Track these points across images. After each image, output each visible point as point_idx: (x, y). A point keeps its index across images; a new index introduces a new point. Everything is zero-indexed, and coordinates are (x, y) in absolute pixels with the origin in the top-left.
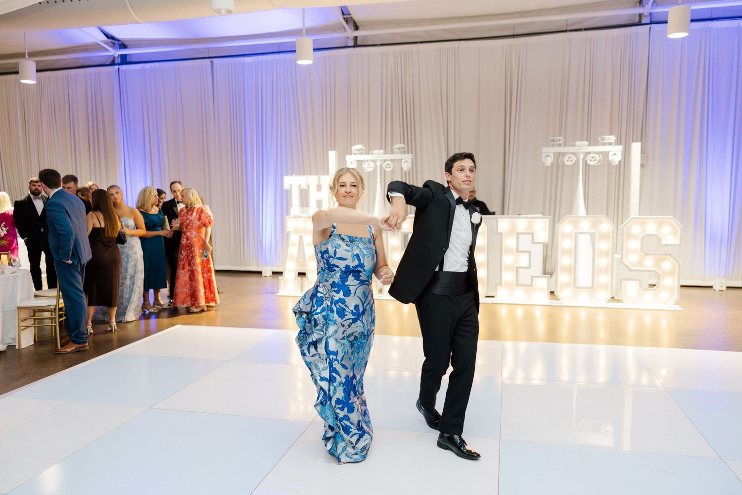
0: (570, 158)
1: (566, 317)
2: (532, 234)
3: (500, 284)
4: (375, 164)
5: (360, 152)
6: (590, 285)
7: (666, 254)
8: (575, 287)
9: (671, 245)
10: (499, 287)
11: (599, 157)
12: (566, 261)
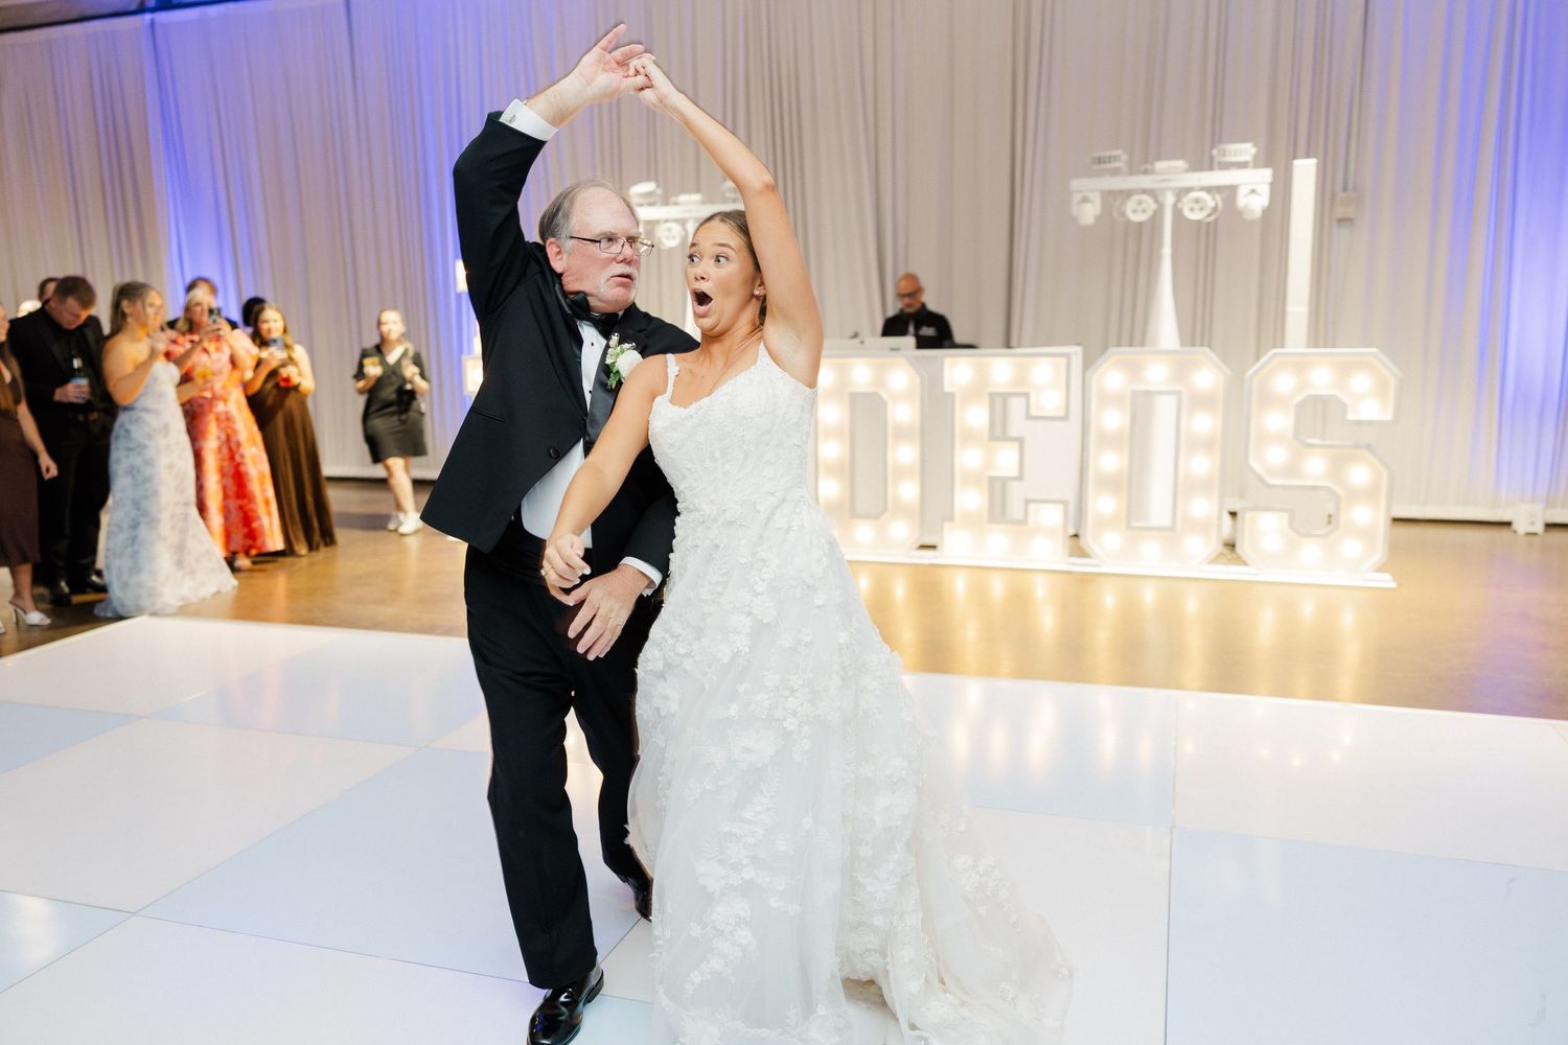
0: (1140, 203)
1: (1109, 600)
2: (1027, 395)
3: (951, 519)
4: (684, 229)
5: (649, 200)
6: (1167, 522)
7: (1357, 447)
8: (1129, 527)
9: (1370, 423)
10: (947, 525)
11: (1214, 199)
12: (1110, 462)
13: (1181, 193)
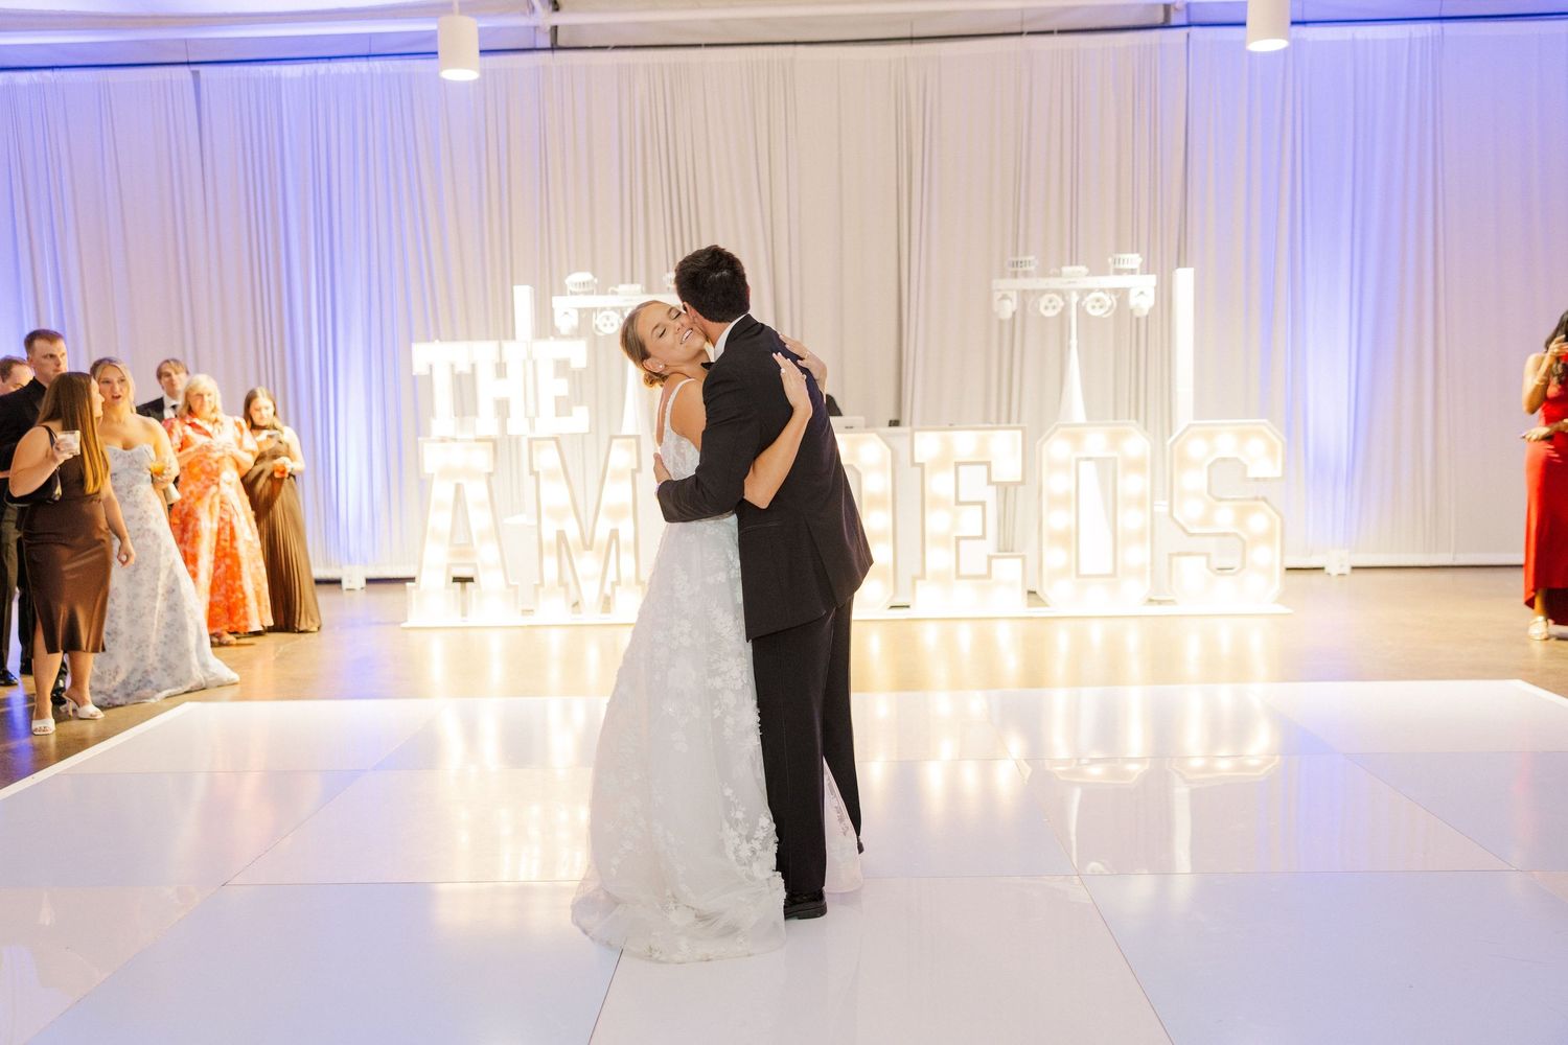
0: (1051, 301)
2: (988, 464)
3: (923, 576)
5: (586, 289)
7: (1256, 499)
8: (1078, 575)
9: (1265, 479)
10: (918, 583)
13: (1084, 293)
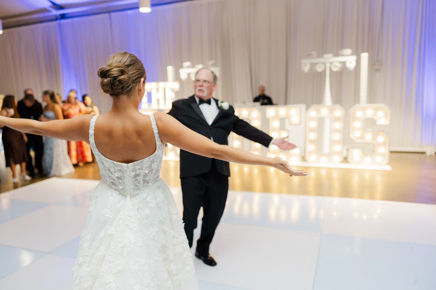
0: (320, 66)
1: (313, 174)
2: (289, 118)
5: (189, 67)
6: (328, 152)
7: (380, 131)
8: (318, 153)
9: (383, 125)
11: (341, 65)
12: (312, 136)
13: (331, 63)
